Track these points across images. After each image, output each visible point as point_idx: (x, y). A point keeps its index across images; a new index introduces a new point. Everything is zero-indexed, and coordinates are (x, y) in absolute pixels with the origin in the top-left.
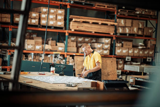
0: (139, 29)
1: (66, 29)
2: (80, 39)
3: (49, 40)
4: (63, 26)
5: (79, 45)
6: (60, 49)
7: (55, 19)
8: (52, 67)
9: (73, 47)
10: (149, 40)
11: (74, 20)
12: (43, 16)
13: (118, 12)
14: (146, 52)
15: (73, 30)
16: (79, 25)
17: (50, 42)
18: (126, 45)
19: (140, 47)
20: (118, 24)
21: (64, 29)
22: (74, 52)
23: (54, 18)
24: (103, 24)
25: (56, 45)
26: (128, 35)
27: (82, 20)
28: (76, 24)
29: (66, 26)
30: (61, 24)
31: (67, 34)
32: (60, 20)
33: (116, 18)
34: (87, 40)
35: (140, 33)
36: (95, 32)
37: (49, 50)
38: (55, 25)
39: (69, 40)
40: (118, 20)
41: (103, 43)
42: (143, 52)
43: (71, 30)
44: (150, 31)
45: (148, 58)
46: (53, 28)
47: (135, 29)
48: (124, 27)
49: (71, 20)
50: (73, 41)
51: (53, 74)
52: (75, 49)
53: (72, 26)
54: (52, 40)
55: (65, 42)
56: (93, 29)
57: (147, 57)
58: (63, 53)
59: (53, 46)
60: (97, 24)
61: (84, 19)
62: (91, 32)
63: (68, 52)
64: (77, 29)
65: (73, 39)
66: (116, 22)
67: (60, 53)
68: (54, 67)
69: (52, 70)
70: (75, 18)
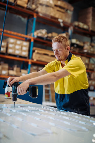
0: (86, 64)
3: (14, 67)
4: (27, 56)
7: (21, 50)
8: (8, 86)
10: (92, 73)
11: (36, 51)
12: (10, 46)
15: (35, 60)
16: (41, 56)
17: (15, 69)
21: (28, 58)
25: (20, 71)
28: (38, 55)
29: (29, 56)
30: (25, 54)
31: (30, 63)
32: (25, 51)
38: (20, 55)
39: (32, 69)
44: (93, 66)
45: (91, 87)
46: (18, 56)
49: (34, 51)
50: (34, 70)
55: (28, 70)
59: (18, 72)
64: (38, 59)
65: (35, 68)
69: (8, 91)
70: (38, 50)
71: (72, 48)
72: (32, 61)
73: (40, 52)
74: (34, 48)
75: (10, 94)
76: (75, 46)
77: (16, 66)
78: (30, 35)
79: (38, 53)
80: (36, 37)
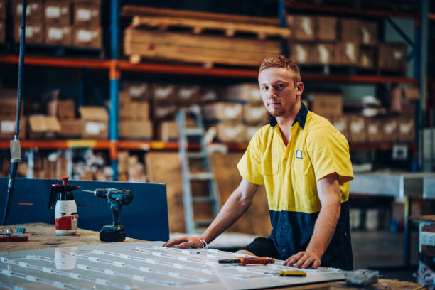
0: (362, 49)
1: (109, 57)
2: (162, 93)
3: (50, 99)
4: (98, 45)
5: (161, 112)
6: (93, 129)
7: (67, 20)
8: (63, 199)
9: (139, 119)
10: (394, 86)
11: (137, 21)
14: (389, 128)
15: (135, 59)
16: (157, 39)
17: (53, 106)
18: (323, 105)
19: (369, 112)
20: (293, 34)
21: (102, 55)
22: (143, 140)
23: (63, 16)
24: (239, 35)
25: (78, 116)
26: (326, 70)
27: (167, 22)
28: (147, 38)
29: (110, 46)
31: (114, 76)
32: (87, 25)
33: (283, 11)
34: (186, 93)
35: (365, 62)
36: (217, 65)
37: (50, 135)
38: (67, 43)
39: (124, 98)
40: (290, 19)
41: (243, 103)
42: (381, 129)
43: (127, 58)
44: (398, 55)
45: (396, 149)
46: (60, 52)
47: (350, 50)
48: (311, 44)
49: (125, 22)
50: (136, 99)
51: (70, 231)
52: (145, 129)
53: (133, 43)
54: (62, 97)
55: (111, 104)
56: (208, 53)
57: (391, 144)
58: (103, 145)
59: (66, 118)
60: (219, 33)
61: (173, 16)
62: (199, 64)
63: (121, 138)
64: (151, 53)
65: (136, 91)
66: (283, 25)
67: (92, 144)
68: (70, 198)
69: (64, 214)
70: (142, 15)
72: (123, 64)
75: (72, 220)
77: (56, 93)
79: (143, 28)
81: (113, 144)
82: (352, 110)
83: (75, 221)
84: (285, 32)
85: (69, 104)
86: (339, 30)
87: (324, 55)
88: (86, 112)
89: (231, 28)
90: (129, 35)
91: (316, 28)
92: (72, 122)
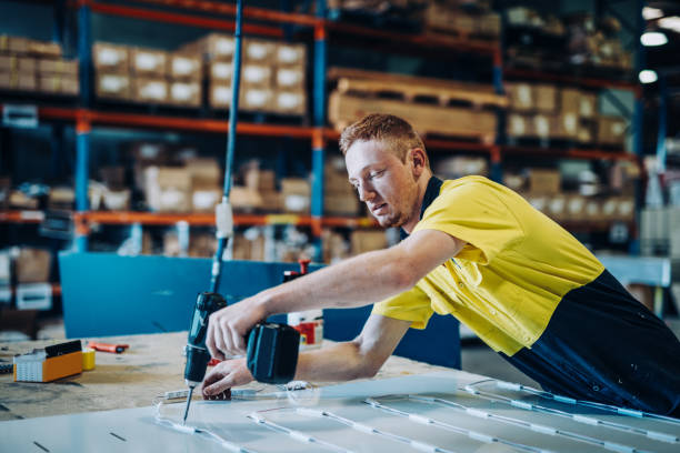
0: (584, 122)
1: (313, 124)
3: (248, 170)
4: (302, 111)
6: (294, 203)
7: (269, 85)
9: (344, 193)
10: (613, 163)
11: (344, 85)
12: (222, 71)
13: (506, 58)
14: (610, 207)
17: (253, 177)
19: (588, 190)
20: (509, 103)
21: (305, 122)
22: (348, 216)
24: (455, 103)
25: (278, 188)
26: (544, 144)
28: (355, 104)
29: (314, 111)
30: (291, 102)
31: (318, 146)
32: (289, 89)
33: (499, 78)
35: (584, 136)
38: (269, 108)
40: (509, 88)
42: (600, 208)
43: (331, 126)
44: (617, 129)
45: (616, 229)
46: (261, 119)
47: (570, 122)
48: (530, 114)
49: (331, 86)
53: (342, 111)
54: (262, 168)
55: (315, 177)
57: (610, 225)
66: (500, 93)
67: (292, 220)
69: (303, 319)
70: (350, 78)
71: (512, 52)
72: (329, 133)
73: (362, 86)
74: (334, 72)
75: (315, 329)
76: (526, 39)
77: (254, 164)
78: (308, 12)
79: (351, 93)
80: (334, 15)
81: (316, 219)
82: (570, 187)
83: (319, 330)
84: (501, 101)
85: (269, 175)
86: (558, 101)
87: (542, 127)
88: (288, 185)
89: (445, 95)
90: (336, 101)
91: (534, 97)
92: (272, 197)
